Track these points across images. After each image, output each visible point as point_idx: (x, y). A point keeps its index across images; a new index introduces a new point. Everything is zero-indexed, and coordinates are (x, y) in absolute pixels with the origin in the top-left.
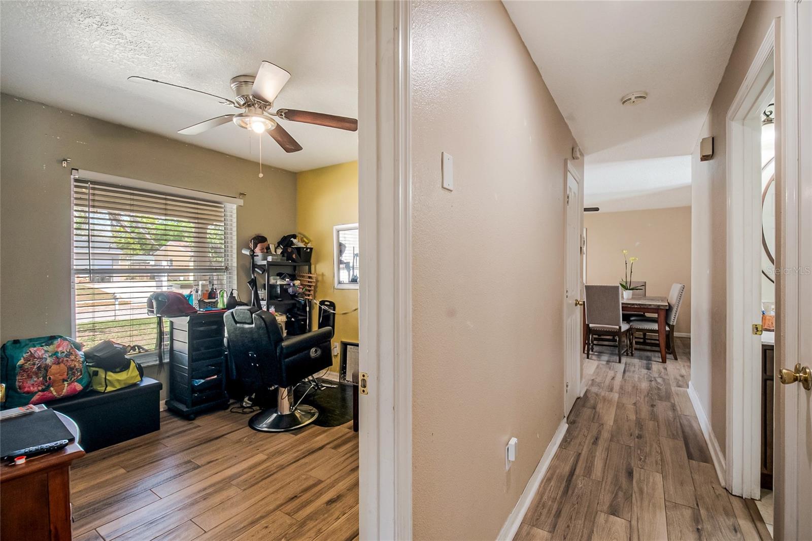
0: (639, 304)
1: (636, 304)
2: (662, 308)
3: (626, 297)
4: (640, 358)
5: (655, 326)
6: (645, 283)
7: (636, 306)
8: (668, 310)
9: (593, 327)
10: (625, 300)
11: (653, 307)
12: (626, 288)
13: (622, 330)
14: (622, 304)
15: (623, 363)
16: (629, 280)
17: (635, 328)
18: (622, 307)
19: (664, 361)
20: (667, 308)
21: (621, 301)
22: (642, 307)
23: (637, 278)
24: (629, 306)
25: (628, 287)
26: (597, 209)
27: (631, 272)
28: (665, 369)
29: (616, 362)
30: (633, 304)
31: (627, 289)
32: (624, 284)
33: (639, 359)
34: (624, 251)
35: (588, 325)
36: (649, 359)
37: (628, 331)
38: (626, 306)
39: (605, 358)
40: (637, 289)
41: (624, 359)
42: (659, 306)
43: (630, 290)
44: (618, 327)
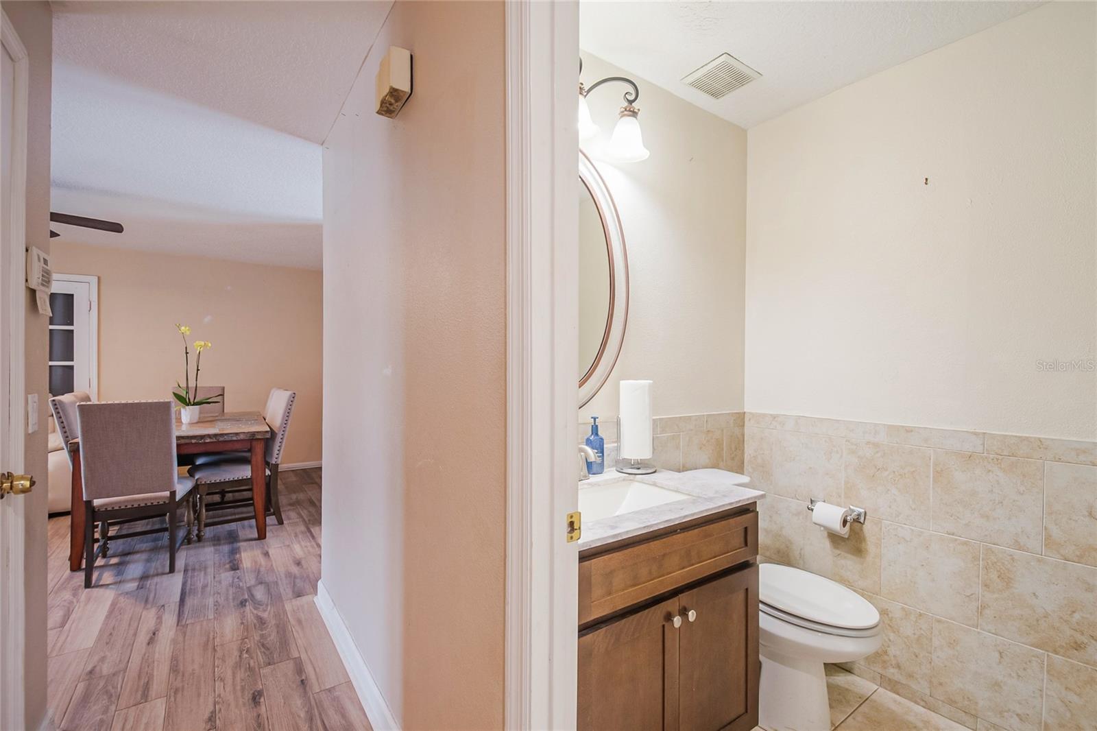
0: (216, 435)
1: (209, 436)
2: (259, 437)
3: (186, 421)
4: (216, 540)
5: (245, 472)
6: (223, 388)
7: (208, 440)
8: (269, 439)
9: (102, 506)
10: (184, 428)
11: (242, 437)
12: (185, 402)
13: (178, 498)
14: (178, 438)
15: (179, 571)
16: (192, 384)
17: (205, 484)
18: (178, 446)
19: (262, 536)
20: (268, 436)
21: (176, 433)
22: (221, 439)
23: (208, 381)
24: (193, 441)
25: (192, 401)
26: (117, 228)
27: (198, 370)
28: (266, 554)
29: (163, 574)
30: (202, 437)
31: (188, 404)
32: (183, 394)
33: (214, 545)
34: (183, 328)
35: (89, 503)
36: (233, 538)
37: (191, 493)
38: (187, 441)
39: (135, 569)
40: (209, 403)
41: (182, 559)
42: (253, 434)
43: (195, 404)
44: (167, 493)
